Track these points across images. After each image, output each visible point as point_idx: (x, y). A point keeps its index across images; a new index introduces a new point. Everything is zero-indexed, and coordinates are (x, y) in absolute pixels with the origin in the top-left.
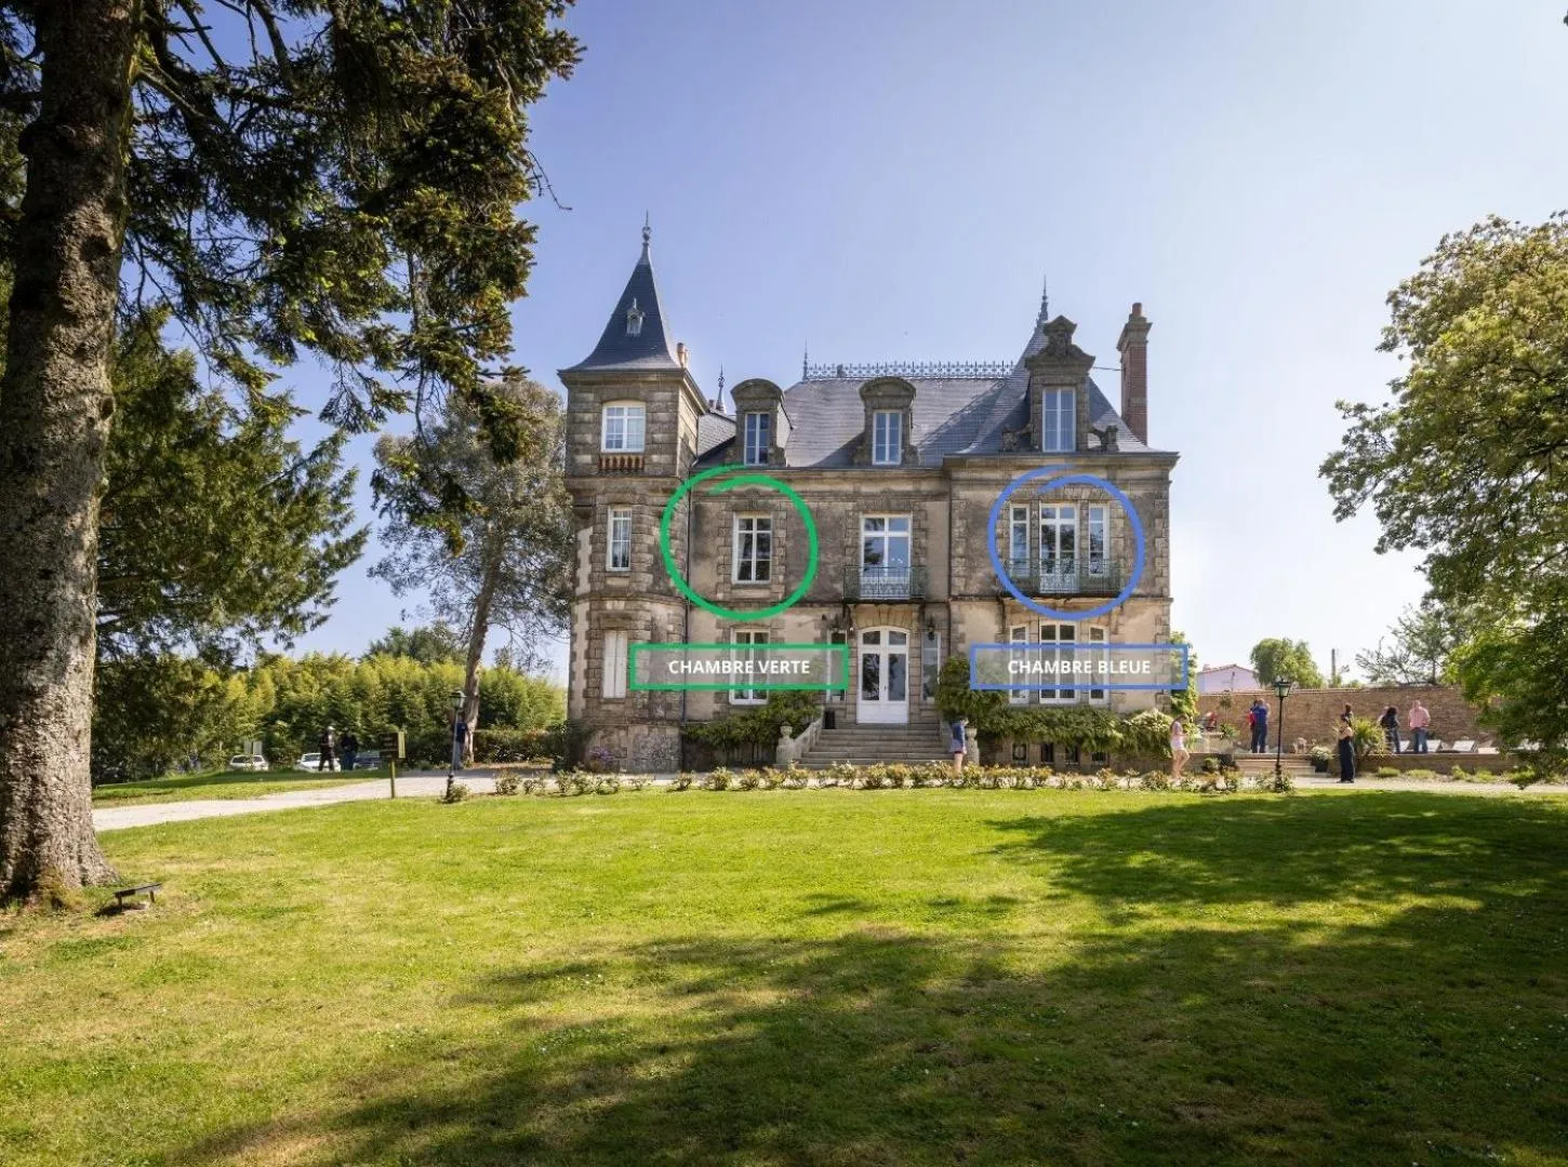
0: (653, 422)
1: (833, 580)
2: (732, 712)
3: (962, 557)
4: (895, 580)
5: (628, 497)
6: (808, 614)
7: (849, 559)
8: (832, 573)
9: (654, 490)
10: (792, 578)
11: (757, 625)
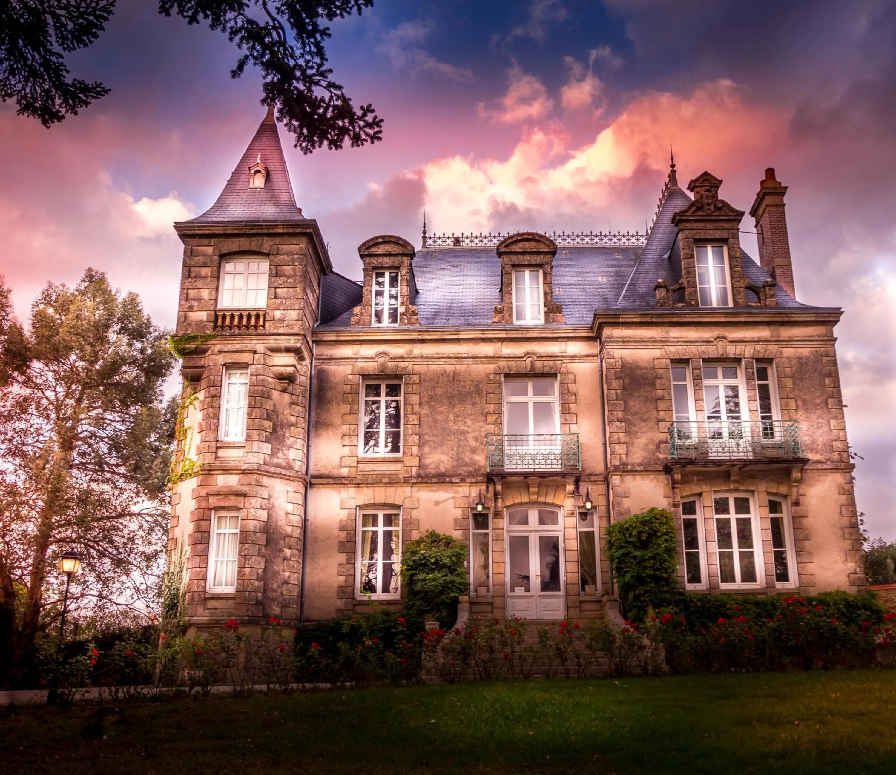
0: (277, 275)
1: (474, 451)
2: (358, 609)
3: (621, 421)
4: (545, 449)
5: (246, 358)
6: (446, 491)
7: (491, 428)
8: (472, 443)
9: (275, 350)
10: (426, 449)
11: (385, 505)
